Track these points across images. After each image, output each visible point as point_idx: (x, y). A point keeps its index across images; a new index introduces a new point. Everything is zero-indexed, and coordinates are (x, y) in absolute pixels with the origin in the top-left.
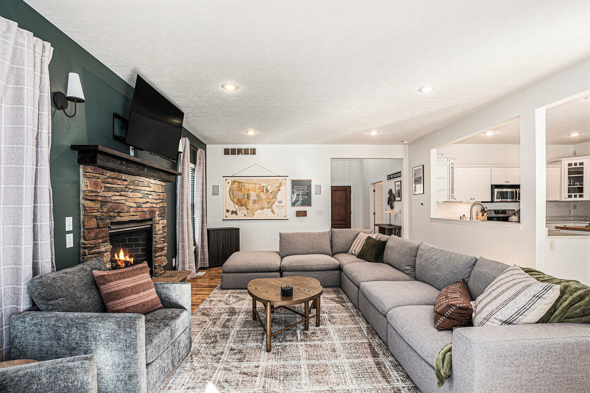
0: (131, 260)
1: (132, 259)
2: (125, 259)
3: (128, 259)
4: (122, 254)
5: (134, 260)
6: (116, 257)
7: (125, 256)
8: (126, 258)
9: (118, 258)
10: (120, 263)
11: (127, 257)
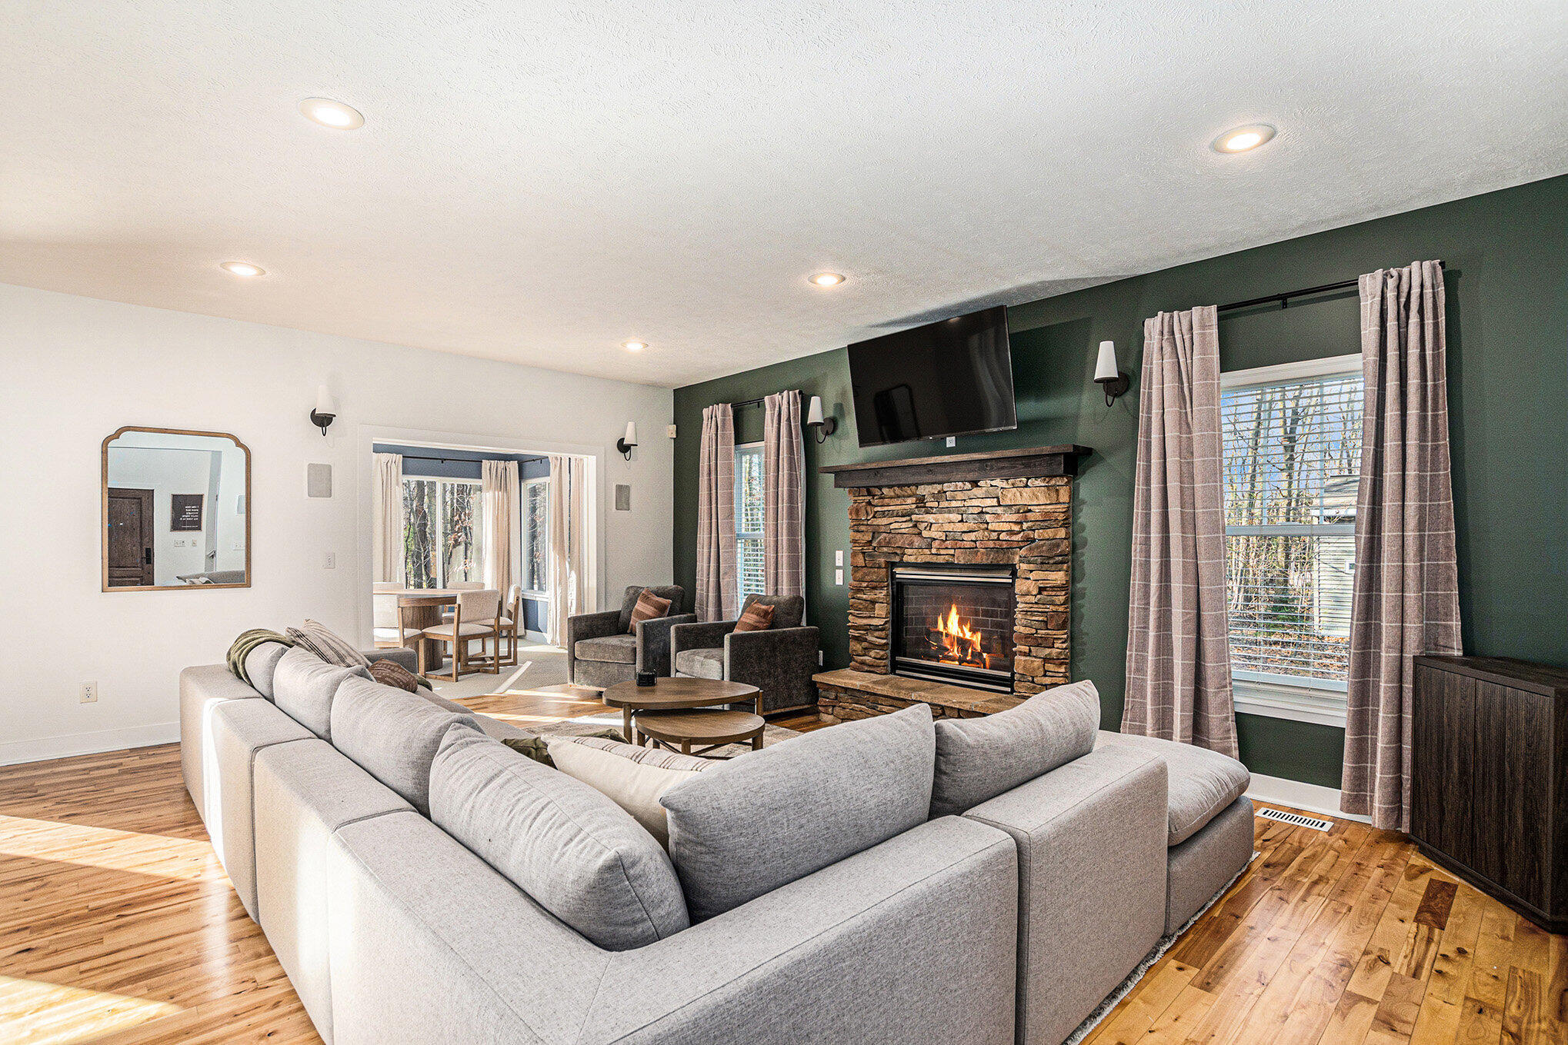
0: (974, 639)
1: (979, 635)
2: (961, 635)
3: (968, 635)
4: (954, 617)
5: (982, 638)
6: (941, 627)
7: (962, 622)
8: (962, 631)
9: (945, 628)
10: (946, 643)
11: (966, 629)
